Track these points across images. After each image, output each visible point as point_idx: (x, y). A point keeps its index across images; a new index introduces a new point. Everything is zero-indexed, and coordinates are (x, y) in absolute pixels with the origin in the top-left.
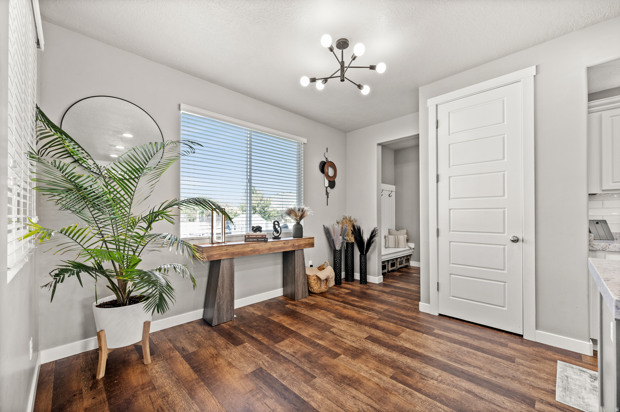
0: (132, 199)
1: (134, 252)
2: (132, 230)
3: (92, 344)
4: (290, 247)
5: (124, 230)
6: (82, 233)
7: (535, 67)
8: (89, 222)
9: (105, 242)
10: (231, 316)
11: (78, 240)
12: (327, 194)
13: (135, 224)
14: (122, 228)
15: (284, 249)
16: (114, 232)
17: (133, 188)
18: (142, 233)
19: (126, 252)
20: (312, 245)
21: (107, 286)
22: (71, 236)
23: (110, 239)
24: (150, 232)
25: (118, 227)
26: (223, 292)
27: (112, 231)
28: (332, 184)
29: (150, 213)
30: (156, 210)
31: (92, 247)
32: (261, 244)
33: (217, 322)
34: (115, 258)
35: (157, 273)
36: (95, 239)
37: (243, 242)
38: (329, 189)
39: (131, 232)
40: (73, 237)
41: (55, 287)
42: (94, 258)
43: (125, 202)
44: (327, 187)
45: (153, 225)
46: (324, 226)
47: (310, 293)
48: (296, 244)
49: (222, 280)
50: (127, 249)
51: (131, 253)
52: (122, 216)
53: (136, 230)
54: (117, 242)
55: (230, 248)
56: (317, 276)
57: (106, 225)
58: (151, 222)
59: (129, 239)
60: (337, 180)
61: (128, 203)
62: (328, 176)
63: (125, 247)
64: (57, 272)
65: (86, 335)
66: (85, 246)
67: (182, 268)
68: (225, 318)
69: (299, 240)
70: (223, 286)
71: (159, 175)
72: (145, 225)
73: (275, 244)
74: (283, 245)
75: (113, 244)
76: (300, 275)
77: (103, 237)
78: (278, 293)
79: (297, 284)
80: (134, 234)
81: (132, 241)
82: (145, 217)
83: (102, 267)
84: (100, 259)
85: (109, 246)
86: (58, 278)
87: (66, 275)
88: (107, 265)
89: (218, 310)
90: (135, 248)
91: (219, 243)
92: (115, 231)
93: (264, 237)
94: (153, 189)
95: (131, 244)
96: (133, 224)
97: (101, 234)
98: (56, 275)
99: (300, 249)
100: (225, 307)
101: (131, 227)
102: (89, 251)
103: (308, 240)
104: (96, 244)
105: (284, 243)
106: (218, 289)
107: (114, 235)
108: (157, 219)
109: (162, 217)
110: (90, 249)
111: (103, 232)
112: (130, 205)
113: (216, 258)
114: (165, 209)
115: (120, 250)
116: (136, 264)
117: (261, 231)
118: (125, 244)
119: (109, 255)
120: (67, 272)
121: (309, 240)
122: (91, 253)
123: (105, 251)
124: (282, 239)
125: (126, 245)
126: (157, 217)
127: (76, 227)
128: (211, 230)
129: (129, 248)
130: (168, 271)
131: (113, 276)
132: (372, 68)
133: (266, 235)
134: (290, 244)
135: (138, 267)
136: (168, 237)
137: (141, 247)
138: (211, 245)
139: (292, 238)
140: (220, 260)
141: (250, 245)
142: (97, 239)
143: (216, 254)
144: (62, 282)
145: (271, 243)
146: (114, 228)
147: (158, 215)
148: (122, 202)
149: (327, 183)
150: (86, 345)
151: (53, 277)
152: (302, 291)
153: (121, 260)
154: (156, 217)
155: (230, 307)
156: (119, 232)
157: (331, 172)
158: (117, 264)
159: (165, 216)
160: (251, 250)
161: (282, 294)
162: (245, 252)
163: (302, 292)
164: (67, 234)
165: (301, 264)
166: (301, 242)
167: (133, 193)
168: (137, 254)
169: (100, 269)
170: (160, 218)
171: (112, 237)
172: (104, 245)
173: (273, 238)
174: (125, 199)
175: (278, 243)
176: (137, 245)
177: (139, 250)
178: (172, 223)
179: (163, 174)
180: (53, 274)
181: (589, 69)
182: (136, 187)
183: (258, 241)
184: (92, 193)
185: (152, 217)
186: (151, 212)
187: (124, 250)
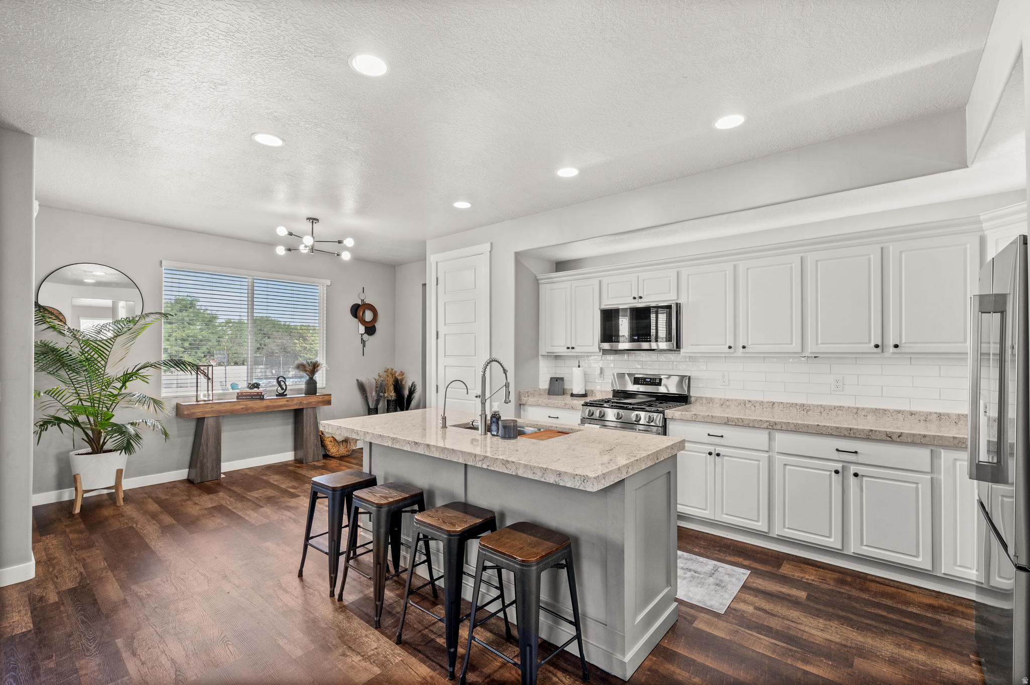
0: (106, 363)
1: (108, 410)
2: (106, 389)
3: (67, 495)
4: (296, 404)
5: (98, 389)
6: (62, 393)
7: (489, 244)
8: (66, 383)
9: (81, 400)
10: (217, 474)
11: (58, 399)
12: (363, 342)
13: (109, 384)
14: (96, 387)
15: (287, 407)
16: (89, 392)
17: (108, 353)
18: (115, 392)
19: (100, 409)
20: (329, 403)
21: (82, 439)
22: (53, 395)
23: (85, 398)
24: (123, 391)
25: (93, 386)
26: (207, 451)
27: (87, 390)
28: (371, 330)
29: (124, 375)
30: (129, 371)
31: (70, 404)
32: (256, 401)
33: (199, 480)
34: (89, 413)
35: (129, 426)
36: (72, 398)
37: (236, 400)
38: (366, 337)
39: (105, 391)
40: (54, 396)
41: (40, 434)
42: (71, 413)
43: (99, 364)
44: (362, 335)
45: (128, 384)
46: (357, 380)
47: (326, 456)
48: (305, 402)
49: (206, 438)
50: (101, 406)
51: (105, 409)
52: (96, 376)
53: (109, 390)
54: (92, 400)
55: (216, 406)
56: (333, 437)
57: (83, 386)
58: (126, 382)
59: (103, 398)
60: (378, 326)
61: (102, 365)
62: (363, 322)
63: (99, 404)
64: (41, 423)
65: (60, 486)
66: (64, 403)
67: (154, 423)
68: (209, 476)
69: (308, 398)
70: (207, 444)
71: (134, 338)
72: (119, 385)
73: (275, 402)
74: (286, 403)
75: (88, 402)
76: (310, 436)
77: (79, 396)
78: (288, 456)
79: (306, 446)
80: (108, 393)
81: (106, 399)
82: (119, 378)
83: (78, 421)
84: (77, 415)
85: (85, 403)
86: (43, 428)
87: (49, 426)
88: (82, 418)
89: (201, 468)
90: (109, 406)
91: (205, 401)
92: (90, 390)
93: (260, 395)
94: (128, 351)
95: (105, 402)
96: (108, 383)
97: (77, 393)
98: (41, 425)
99: (311, 408)
100: (209, 465)
101: (106, 387)
102: (67, 408)
103: (322, 397)
104: (73, 401)
105: (287, 401)
106: (201, 447)
107: (89, 394)
108: (131, 379)
109: (137, 377)
110: (67, 406)
111: (78, 392)
112: (105, 367)
113: (200, 415)
114: (138, 370)
115: (94, 407)
116: (110, 419)
117: (259, 388)
118: (99, 401)
119: (85, 410)
120: (50, 424)
121: (324, 397)
122: (68, 409)
123: (81, 407)
124: (288, 396)
125: (101, 403)
126: (131, 378)
127: (58, 388)
128: (196, 388)
129: (103, 405)
130: (139, 424)
131: (87, 428)
132: (340, 242)
133: (262, 393)
134: (295, 402)
135: (112, 421)
136: (136, 396)
137: (114, 404)
138: (195, 403)
139: (304, 395)
140: (204, 418)
141: (241, 402)
142: (74, 398)
143: (199, 412)
144: (46, 430)
145: (268, 401)
146: (89, 388)
147: (132, 375)
148: (96, 364)
149: (362, 329)
150: (60, 495)
151: (39, 427)
152: (314, 453)
153: (96, 416)
154: (129, 378)
155: (217, 465)
156: (94, 391)
157: (368, 316)
158: (92, 419)
159: (139, 377)
160: (242, 408)
161: (293, 458)
162: (234, 410)
163: (314, 455)
164: (50, 394)
165: (312, 423)
166: (313, 399)
167: (107, 357)
168: (111, 410)
169: (76, 423)
170: (134, 378)
171: (88, 395)
172: (80, 403)
173: (277, 395)
174: (99, 362)
175: (278, 400)
176: (111, 403)
177: (113, 407)
178: (147, 382)
179: (138, 337)
180: (38, 424)
181: (518, 255)
182: (110, 352)
183: (252, 398)
184: (64, 354)
185: (127, 378)
186: (125, 373)
187: (99, 407)
